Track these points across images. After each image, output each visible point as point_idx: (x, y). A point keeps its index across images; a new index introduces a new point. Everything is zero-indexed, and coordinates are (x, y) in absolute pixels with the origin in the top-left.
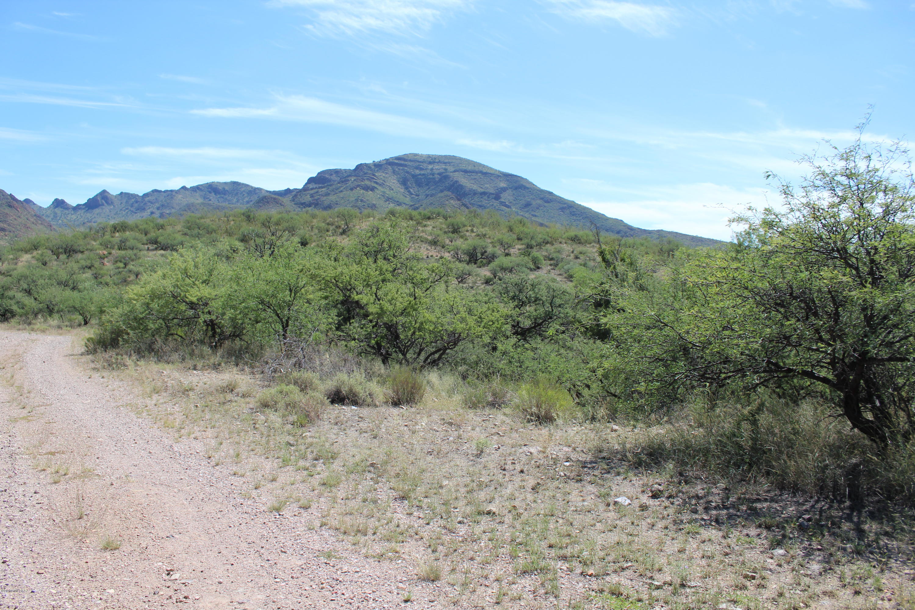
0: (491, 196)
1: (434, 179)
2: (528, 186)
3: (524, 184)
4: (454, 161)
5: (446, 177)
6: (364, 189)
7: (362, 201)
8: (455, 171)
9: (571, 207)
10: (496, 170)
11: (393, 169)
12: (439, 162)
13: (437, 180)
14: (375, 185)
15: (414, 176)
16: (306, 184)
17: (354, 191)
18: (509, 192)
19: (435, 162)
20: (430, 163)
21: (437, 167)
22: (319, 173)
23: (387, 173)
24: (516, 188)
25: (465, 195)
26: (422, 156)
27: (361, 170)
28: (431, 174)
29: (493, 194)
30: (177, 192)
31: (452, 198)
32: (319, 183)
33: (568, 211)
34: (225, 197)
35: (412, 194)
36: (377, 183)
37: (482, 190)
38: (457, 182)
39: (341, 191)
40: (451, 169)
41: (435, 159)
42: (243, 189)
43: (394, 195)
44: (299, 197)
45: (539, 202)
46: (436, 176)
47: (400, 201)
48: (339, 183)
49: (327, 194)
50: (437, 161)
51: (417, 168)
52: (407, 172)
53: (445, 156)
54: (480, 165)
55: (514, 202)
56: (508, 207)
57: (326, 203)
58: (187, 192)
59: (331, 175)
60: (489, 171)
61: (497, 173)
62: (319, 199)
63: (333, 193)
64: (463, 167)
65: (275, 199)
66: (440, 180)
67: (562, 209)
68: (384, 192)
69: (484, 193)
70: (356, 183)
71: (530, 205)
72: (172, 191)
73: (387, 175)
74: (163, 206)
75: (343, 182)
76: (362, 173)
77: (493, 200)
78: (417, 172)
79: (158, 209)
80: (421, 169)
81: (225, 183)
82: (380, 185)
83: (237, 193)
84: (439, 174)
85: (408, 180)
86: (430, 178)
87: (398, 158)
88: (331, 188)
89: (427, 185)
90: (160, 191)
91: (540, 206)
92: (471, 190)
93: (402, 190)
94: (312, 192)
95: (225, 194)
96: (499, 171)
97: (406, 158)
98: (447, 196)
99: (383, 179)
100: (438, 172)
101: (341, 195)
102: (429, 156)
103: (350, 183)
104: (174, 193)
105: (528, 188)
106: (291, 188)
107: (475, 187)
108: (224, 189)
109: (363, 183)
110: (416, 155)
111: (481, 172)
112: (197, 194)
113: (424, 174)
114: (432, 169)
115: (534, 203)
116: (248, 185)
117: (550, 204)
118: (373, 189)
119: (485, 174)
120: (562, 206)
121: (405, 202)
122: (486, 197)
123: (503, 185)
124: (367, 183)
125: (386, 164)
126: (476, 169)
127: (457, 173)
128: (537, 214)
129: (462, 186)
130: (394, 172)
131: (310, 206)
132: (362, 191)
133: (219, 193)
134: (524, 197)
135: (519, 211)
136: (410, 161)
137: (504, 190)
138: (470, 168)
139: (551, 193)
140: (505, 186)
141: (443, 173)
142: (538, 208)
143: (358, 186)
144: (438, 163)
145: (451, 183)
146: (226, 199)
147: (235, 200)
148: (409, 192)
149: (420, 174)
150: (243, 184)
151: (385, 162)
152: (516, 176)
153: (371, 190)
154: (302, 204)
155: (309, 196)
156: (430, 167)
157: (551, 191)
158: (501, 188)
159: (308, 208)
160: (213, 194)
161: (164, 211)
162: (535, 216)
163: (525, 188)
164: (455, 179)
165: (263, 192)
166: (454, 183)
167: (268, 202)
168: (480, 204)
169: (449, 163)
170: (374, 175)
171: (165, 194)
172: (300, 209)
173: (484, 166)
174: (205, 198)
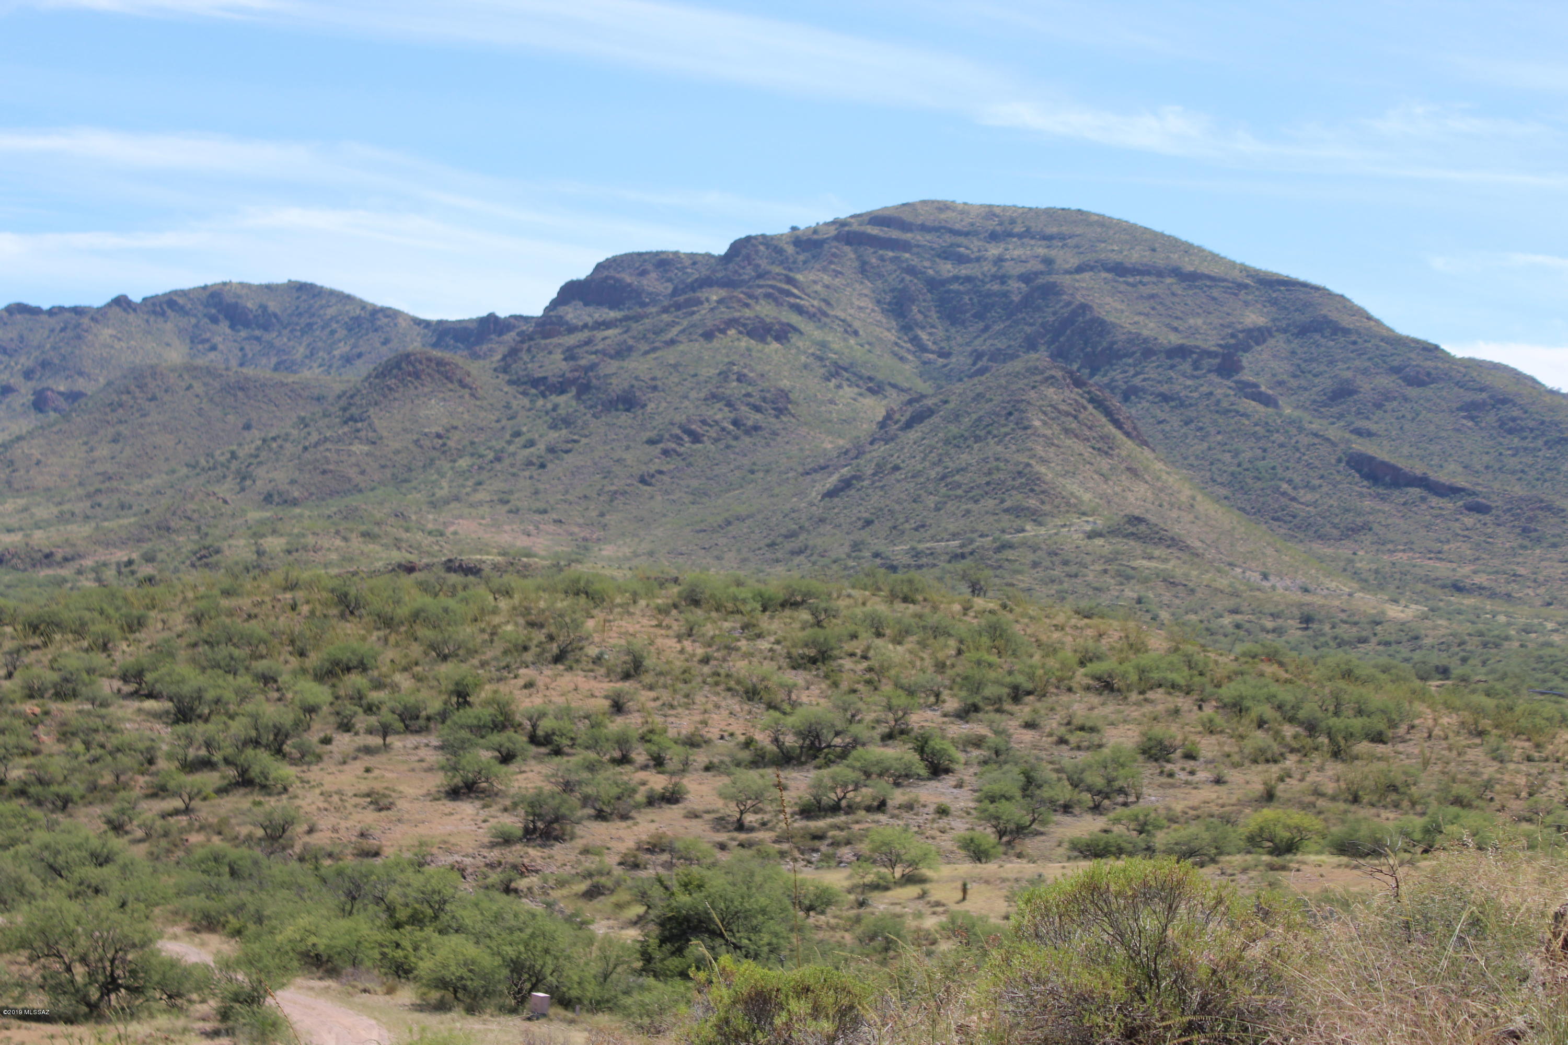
0: (1206, 363)
1: (1005, 294)
2: (1346, 321)
3: (1334, 316)
4: (1079, 231)
5: (1050, 291)
6: (751, 334)
7: (741, 378)
8: (1079, 270)
9: (1504, 401)
10: (1233, 264)
11: (859, 257)
12: (1028, 234)
13: (1016, 298)
14: (795, 319)
15: (933, 284)
16: (554, 304)
17: (715, 343)
18: (1278, 343)
19: (1010, 235)
20: (994, 237)
21: (1015, 250)
22: (599, 267)
23: (837, 273)
24: (1303, 331)
25: (1112, 355)
26: (964, 210)
27: (748, 258)
28: (994, 277)
29: (1210, 354)
30: (98, 315)
31: (1050, 380)
32: (600, 304)
33: (1490, 418)
34: (267, 337)
35: (924, 349)
36: (799, 310)
37: (1175, 339)
38: (1084, 307)
39: (672, 342)
40: (1066, 258)
41: (1013, 222)
42: (331, 312)
43: (859, 353)
44: (525, 357)
45: (1386, 381)
46: (1014, 285)
47: (880, 376)
48: (665, 310)
49: (622, 352)
50: (1018, 229)
51: (946, 254)
52: (911, 271)
53: (1051, 214)
54: (1173, 243)
55: (1294, 383)
56: (1267, 401)
57: (618, 385)
58: (132, 317)
59: (643, 273)
60: (1204, 269)
61: (1236, 274)
62: (593, 367)
63: (645, 347)
64: (1113, 253)
65: (440, 363)
66: (1027, 302)
67: (1471, 410)
68: (823, 345)
69: (1181, 352)
70: (725, 313)
71: (1351, 393)
72: (78, 311)
73: (837, 281)
74: (45, 364)
75: (678, 307)
76: (749, 269)
77: (1213, 377)
78: (947, 269)
79: (28, 375)
80: (961, 260)
81: (269, 288)
82: (812, 316)
83: (310, 326)
84: (1025, 278)
85: (913, 300)
86: (990, 294)
87: (879, 219)
88: (636, 327)
89: (979, 316)
90: (35, 311)
91: (1387, 396)
92: (1134, 339)
93: (891, 336)
94: (571, 340)
95: (266, 328)
96: (1244, 269)
97: (907, 217)
98: (1033, 371)
99: (824, 293)
100: (1020, 269)
101: (670, 356)
102: (990, 212)
103: (704, 310)
104: (85, 321)
105: (1346, 332)
106: (502, 313)
107: (1151, 328)
108: (264, 308)
109: (748, 313)
110: (944, 207)
111: (1176, 272)
112: (169, 326)
113: (968, 279)
114: (1000, 260)
115: (1365, 385)
116: (348, 298)
117: (1428, 392)
118: (782, 334)
119: (1191, 278)
120: (1469, 397)
121: (899, 380)
122: (1186, 366)
123: (1254, 318)
124: (766, 310)
125: (836, 238)
126: (1159, 260)
127: (1087, 275)
128: (1373, 427)
129: (1102, 323)
130: (864, 269)
131: (563, 392)
132: (745, 342)
133: (247, 325)
134: (1331, 363)
135: (1306, 417)
136: (924, 228)
137: (1258, 336)
138: (1136, 256)
139: (1431, 350)
140: (1261, 321)
141: (1037, 274)
142: (1379, 406)
143: (732, 323)
144: (1020, 236)
145: (1066, 312)
146: (271, 345)
147: (301, 351)
148: (915, 340)
149: (956, 278)
150: (332, 293)
151: (833, 232)
152: (1304, 285)
153: (778, 338)
154: (536, 382)
155: (558, 356)
156: (994, 251)
157: (1433, 340)
158: (1249, 332)
159: (555, 399)
160: (224, 327)
161: (50, 383)
162: (1370, 434)
163: (1337, 330)
164: (1079, 298)
165: (403, 324)
166: (1074, 313)
167: (417, 375)
168: (1164, 388)
169: (1062, 237)
170: (790, 281)
171: (52, 321)
172: (526, 402)
173: (1188, 249)
174: (195, 339)
